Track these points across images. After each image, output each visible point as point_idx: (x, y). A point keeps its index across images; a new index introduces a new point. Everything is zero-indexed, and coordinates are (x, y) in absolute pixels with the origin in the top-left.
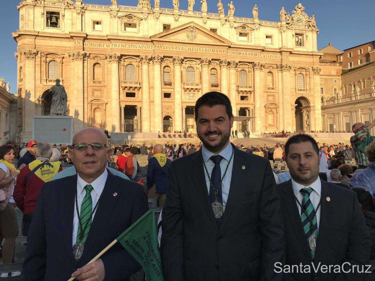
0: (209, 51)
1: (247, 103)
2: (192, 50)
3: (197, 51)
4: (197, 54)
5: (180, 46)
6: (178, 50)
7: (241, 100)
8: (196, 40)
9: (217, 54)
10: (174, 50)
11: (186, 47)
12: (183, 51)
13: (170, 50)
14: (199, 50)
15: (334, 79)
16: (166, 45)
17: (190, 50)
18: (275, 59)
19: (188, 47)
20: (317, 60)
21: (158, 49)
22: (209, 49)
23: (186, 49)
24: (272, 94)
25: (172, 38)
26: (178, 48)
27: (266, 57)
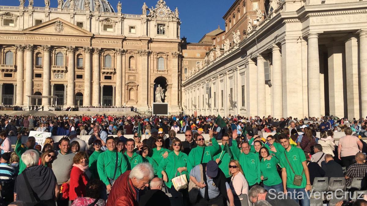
0: (74, 40)
1: (109, 81)
2: (59, 39)
3: (63, 41)
4: (63, 43)
5: (49, 37)
6: (47, 40)
7: (105, 79)
8: (63, 32)
9: (81, 43)
10: (44, 40)
11: (54, 38)
12: (51, 40)
13: (40, 40)
14: (65, 40)
15: (198, 61)
16: (37, 36)
17: (57, 40)
18: (136, 46)
19: (56, 38)
20: (176, 46)
21: (30, 39)
22: (74, 39)
23: (54, 39)
24: (133, 74)
25: (42, 31)
26: (47, 38)
27: (128, 44)
